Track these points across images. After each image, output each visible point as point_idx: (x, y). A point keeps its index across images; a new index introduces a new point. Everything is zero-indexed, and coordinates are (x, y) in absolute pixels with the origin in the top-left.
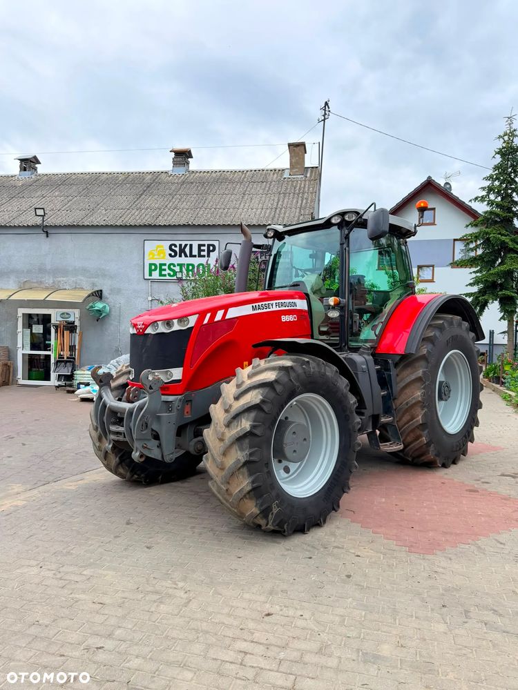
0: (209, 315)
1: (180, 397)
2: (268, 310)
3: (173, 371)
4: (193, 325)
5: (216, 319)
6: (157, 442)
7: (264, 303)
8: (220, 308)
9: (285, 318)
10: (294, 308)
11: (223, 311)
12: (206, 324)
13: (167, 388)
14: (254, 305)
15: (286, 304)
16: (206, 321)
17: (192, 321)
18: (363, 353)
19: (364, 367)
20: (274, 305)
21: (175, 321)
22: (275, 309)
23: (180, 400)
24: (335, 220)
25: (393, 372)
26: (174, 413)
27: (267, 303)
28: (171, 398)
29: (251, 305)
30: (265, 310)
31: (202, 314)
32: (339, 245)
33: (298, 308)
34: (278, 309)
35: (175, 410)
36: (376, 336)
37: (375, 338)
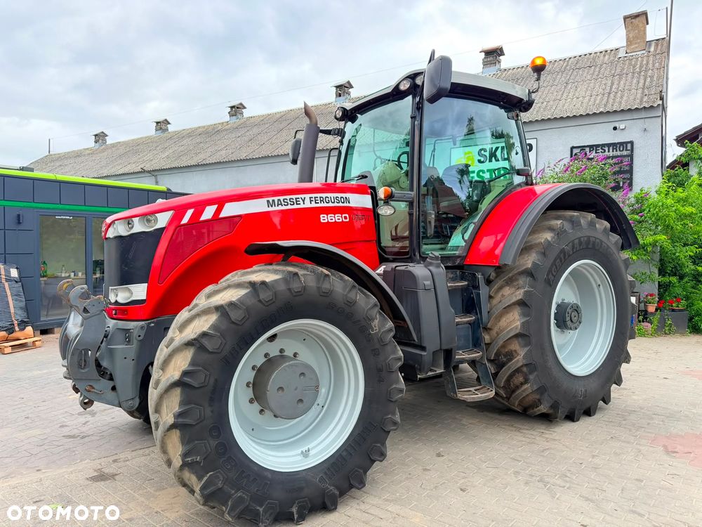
0: (190, 213)
1: (143, 323)
2: (295, 206)
3: (133, 287)
4: (164, 226)
5: (203, 218)
6: (111, 384)
7: (288, 197)
8: (210, 202)
9: (324, 218)
10: (345, 205)
11: (215, 207)
12: (184, 225)
13: (124, 311)
14: (271, 199)
15: (331, 199)
16: (185, 220)
17: (163, 220)
18: (431, 264)
19: (427, 283)
20: (307, 201)
21: (136, 220)
22: (307, 205)
23: (142, 327)
24: (405, 86)
25: (484, 291)
26: (134, 346)
27: (294, 197)
28: (131, 325)
29: (265, 200)
30: (289, 207)
31: (179, 211)
32: (410, 119)
33: (352, 205)
34: (314, 205)
35: (135, 342)
36: (465, 241)
37: (464, 244)
